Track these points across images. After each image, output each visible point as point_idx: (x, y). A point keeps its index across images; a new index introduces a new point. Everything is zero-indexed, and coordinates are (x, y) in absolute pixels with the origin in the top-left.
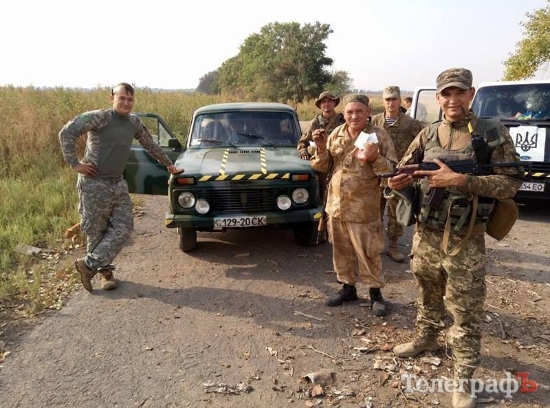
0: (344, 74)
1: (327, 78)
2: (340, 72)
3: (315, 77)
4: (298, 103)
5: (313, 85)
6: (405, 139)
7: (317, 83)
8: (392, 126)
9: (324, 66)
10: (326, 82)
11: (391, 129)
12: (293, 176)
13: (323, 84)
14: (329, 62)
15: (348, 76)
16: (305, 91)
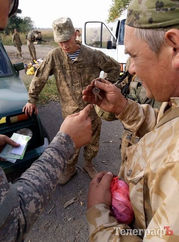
0: (29, 18)
1: (20, 21)
2: (27, 17)
3: (14, 20)
4: (7, 36)
5: (13, 25)
6: (92, 73)
7: (16, 24)
8: (76, 62)
9: (17, 14)
10: (20, 23)
11: (76, 65)
12: (11, 118)
13: (19, 24)
14: (20, 11)
15: (31, 20)
16: (10, 28)
